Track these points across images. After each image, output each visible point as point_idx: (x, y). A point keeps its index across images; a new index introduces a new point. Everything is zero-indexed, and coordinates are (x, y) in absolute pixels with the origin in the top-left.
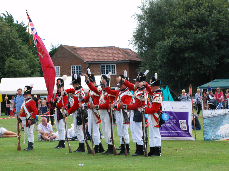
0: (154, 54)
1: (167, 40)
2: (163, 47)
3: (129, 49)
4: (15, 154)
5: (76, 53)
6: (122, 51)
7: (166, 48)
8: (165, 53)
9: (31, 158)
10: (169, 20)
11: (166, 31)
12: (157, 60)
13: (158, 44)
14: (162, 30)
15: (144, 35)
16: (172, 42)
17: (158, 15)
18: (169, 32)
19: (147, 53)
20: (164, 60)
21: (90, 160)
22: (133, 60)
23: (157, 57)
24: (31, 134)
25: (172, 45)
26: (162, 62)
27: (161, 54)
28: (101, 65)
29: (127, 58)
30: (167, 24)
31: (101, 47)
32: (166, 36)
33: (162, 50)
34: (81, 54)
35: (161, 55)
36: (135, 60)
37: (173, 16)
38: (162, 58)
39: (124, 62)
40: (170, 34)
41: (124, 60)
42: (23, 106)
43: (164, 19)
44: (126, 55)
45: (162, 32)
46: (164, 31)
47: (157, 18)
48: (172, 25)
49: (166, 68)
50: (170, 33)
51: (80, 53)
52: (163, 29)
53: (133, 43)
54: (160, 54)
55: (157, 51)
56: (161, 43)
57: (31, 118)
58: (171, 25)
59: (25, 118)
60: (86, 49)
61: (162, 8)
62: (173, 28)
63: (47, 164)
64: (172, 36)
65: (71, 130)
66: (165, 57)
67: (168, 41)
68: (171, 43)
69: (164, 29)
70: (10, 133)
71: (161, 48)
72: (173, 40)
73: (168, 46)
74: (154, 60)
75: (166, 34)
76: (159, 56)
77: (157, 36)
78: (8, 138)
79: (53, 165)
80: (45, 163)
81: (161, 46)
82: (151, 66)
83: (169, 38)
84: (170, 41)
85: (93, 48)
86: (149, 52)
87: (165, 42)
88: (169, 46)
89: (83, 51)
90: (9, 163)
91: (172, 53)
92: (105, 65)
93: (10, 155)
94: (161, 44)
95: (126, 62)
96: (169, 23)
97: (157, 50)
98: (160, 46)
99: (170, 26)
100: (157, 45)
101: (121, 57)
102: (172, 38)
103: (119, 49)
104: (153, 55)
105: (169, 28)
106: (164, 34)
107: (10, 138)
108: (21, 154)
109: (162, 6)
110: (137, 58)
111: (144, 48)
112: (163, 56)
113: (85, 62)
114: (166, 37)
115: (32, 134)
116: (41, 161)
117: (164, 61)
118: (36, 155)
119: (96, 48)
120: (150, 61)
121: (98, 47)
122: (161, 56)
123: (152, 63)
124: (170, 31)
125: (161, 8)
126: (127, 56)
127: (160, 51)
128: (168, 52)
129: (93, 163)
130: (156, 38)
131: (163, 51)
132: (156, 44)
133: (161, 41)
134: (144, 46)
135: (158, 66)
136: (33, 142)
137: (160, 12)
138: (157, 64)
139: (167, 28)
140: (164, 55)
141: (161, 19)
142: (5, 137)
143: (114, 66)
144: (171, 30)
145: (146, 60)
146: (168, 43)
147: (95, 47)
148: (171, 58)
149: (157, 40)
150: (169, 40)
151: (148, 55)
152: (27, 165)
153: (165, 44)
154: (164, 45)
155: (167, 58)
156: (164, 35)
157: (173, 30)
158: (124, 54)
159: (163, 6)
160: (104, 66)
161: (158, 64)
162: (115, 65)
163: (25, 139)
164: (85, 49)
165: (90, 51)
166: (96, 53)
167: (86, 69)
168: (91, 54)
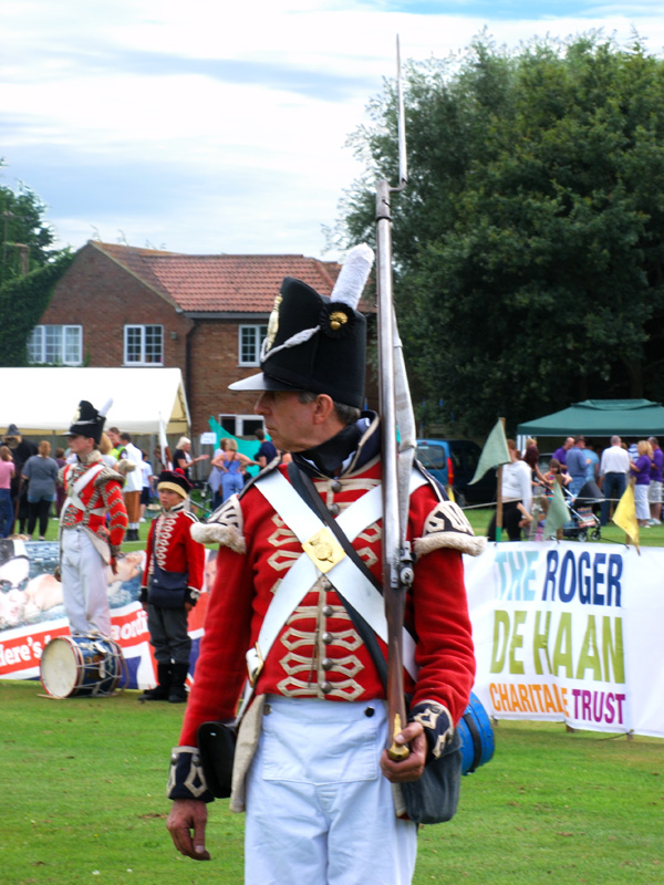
1: (451, 237)
5: (148, 274)
6: (327, 275)
7: (450, 269)
8: (446, 287)
14: (452, 196)
16: (475, 247)
17: (443, 136)
18: (468, 207)
20: (442, 315)
25: (471, 257)
26: (431, 321)
27: (431, 289)
28: (241, 327)
33: (434, 274)
34: (170, 280)
35: (432, 295)
38: (436, 306)
45: (453, 204)
51: (164, 275)
52: (456, 193)
61: (458, 113)
62: (482, 192)
66: (447, 304)
68: (466, 251)
72: (474, 240)
85: (217, 257)
88: (460, 259)
89: (177, 270)
91: (474, 291)
92: (257, 328)
102: (475, 231)
103: (315, 266)
109: (458, 106)
112: (437, 301)
113: (178, 310)
117: (439, 320)
122: (432, 300)
128: (458, 284)
131: (439, 278)
137: (451, 125)
140: (442, 295)
141: (452, 154)
144: (474, 196)
146: (454, 248)
148: (466, 308)
153: (446, 253)
155: (453, 309)
157: (480, 198)
160: (253, 331)
165: (206, 270)
166: (228, 280)
167: (184, 341)
168: (209, 280)
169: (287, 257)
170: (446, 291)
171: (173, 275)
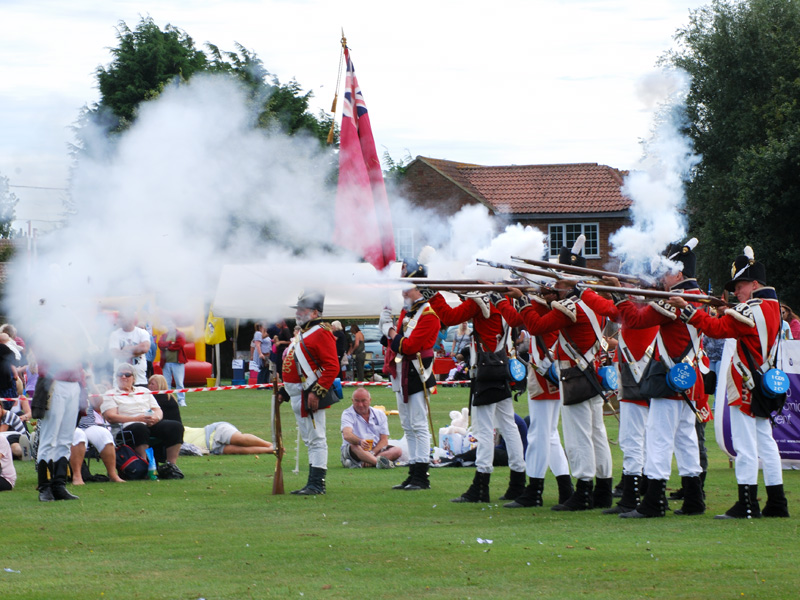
0: (730, 190)
1: (773, 142)
2: (760, 167)
4: (266, 505)
5: (467, 183)
6: (620, 180)
7: (770, 168)
8: (764, 186)
9: (319, 520)
10: (783, 75)
11: (771, 114)
12: (737, 209)
13: (744, 157)
14: (755, 108)
16: (791, 149)
17: (747, 57)
18: (779, 117)
19: (705, 188)
20: (762, 208)
23: (739, 200)
24: (319, 439)
25: (789, 158)
26: (754, 214)
27: (751, 187)
28: (550, 225)
30: (774, 89)
31: (550, 166)
32: (770, 127)
33: (755, 174)
34: (485, 187)
35: (753, 192)
37: (794, 61)
38: (757, 201)
40: (784, 121)
41: (627, 209)
42: (293, 348)
43: (765, 74)
45: (757, 115)
46: (763, 113)
47: (742, 70)
48: (791, 93)
49: (768, 238)
50: (785, 117)
51: (479, 183)
52: (760, 106)
54: (747, 190)
55: (740, 180)
56: (754, 152)
57: (318, 388)
58: (787, 90)
59: (300, 388)
60: (502, 171)
61: (760, 37)
62: (795, 102)
63: (372, 538)
64: (791, 128)
65: (450, 433)
66: (767, 199)
67: (776, 146)
68: (785, 153)
69: (764, 107)
70: (248, 440)
71: (751, 170)
72: (792, 143)
73: (776, 161)
74: (728, 210)
75: (770, 122)
76: (744, 195)
77: (740, 129)
78: (244, 456)
79: (391, 539)
80: (364, 535)
81: (752, 163)
82: (717, 229)
83: (779, 135)
84: (784, 145)
85: (524, 167)
86: (711, 182)
87: (767, 150)
88: (780, 161)
89: (490, 179)
90: (247, 532)
91: (791, 187)
92: (564, 226)
93: (248, 510)
94: (752, 157)
96: (782, 86)
97: (739, 175)
98: (748, 163)
99: (784, 96)
100: (739, 158)
101: (615, 201)
102: (792, 136)
103: (609, 171)
104: (724, 193)
105: (780, 102)
106: (765, 121)
107: (248, 457)
108: (284, 507)
109: (760, 31)
112: (758, 197)
113: (496, 213)
114: (768, 132)
115: (321, 439)
116: (352, 529)
117: (761, 213)
118: (334, 508)
119: (535, 170)
120: (716, 214)
121: (541, 167)
122: (752, 196)
123: (722, 221)
124: (783, 113)
125: (758, 34)
127: (748, 178)
128: (777, 182)
130: (737, 134)
131: (757, 178)
132: (736, 156)
133: (752, 147)
135: (741, 229)
136: (325, 468)
137: (754, 47)
138: (737, 223)
139: (772, 103)
140: (762, 191)
141: (755, 72)
142: (234, 453)
143: (594, 228)
144: (787, 107)
145: (702, 210)
146: (775, 151)
147: (529, 167)
148: (785, 202)
149: (739, 144)
150: (779, 141)
151: (707, 191)
152: (306, 539)
153: (767, 154)
154: (761, 159)
155: (772, 204)
156: (762, 125)
157: (793, 109)
159: (764, 30)
160: (560, 229)
161: (741, 222)
162: (597, 224)
163: (297, 458)
164: (497, 171)
165: (515, 178)
166: (535, 186)
168: (518, 187)
169: (583, 165)
170: (766, 188)
171: (488, 183)
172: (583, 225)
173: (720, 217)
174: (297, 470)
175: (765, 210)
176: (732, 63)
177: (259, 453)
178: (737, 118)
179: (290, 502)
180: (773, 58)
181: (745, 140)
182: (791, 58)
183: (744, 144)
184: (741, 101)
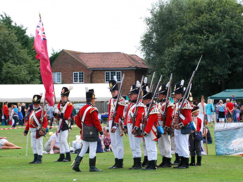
0: (163, 61)
1: (176, 46)
2: (172, 54)
3: (135, 55)
4: (18, 167)
5: (79, 58)
6: (128, 57)
7: (176, 55)
8: (173, 60)
9: (35, 172)
10: (179, 25)
11: (176, 37)
12: (165, 67)
13: (167, 51)
14: (170, 35)
15: (152, 41)
16: (182, 49)
17: (168, 19)
18: (178, 38)
19: (155, 60)
20: (173, 67)
21: (99, 175)
22: (140, 67)
23: (166, 65)
25: (181, 52)
26: (170, 69)
27: (170, 61)
28: (105, 72)
29: (133, 65)
30: (176, 30)
31: (105, 53)
32: (175, 42)
33: (171, 57)
34: (85, 59)
35: (170, 62)
36: (142, 67)
37: (183, 21)
38: (171, 65)
39: (130, 68)
40: (180, 40)
41: (130, 67)
42: (32, 116)
43: (174, 24)
44: (132, 61)
45: (171, 38)
46: (173, 37)
47: (167, 22)
48: (182, 31)
49: (175, 76)
50: (180, 38)
51: (83, 58)
52: (172, 35)
53: (140, 49)
54: (168, 61)
55: (166, 58)
56: (170, 49)
57: (43, 128)
58: (180, 30)
60: (90, 54)
61: (173, 12)
62: (183, 34)
63: (53, 179)
64: (182, 42)
65: (76, 142)
66: (174, 65)
67: (177, 48)
68: (180, 50)
69: (173, 35)
70: (10, 144)
71: (169, 55)
72: (182, 47)
73: (177, 53)
74: (162, 68)
75: (175, 40)
76: (167, 63)
77: (166, 42)
79: (60, 179)
80: (51, 178)
81: (170, 53)
82: (159, 74)
83: (178, 44)
84: (180, 47)
85: (97, 53)
86: (157, 59)
87: (174, 49)
88: (179, 52)
89: (86, 57)
90: (13, 177)
91: (182, 61)
92: (110, 72)
93: (12, 169)
94: (170, 51)
95: (132, 69)
96: (179, 28)
97: (166, 57)
98: (169, 53)
99: (180, 32)
100: (166, 51)
101: (126, 64)
102: (182, 45)
103: (125, 55)
104: (161, 62)
105: (178, 33)
106: (174, 40)
108: (24, 168)
109: (173, 10)
110: (144, 65)
111: (152, 55)
112: (172, 64)
113: (88, 68)
114: (175, 43)
116: (47, 176)
117: (173, 69)
118: (40, 168)
119: (101, 54)
120: (158, 69)
121: (103, 53)
122: (170, 64)
123: (160, 71)
124: (179, 37)
126: (133, 63)
127: (169, 58)
128: (178, 59)
129: (102, 178)
130: (165, 43)
131: (172, 58)
132: (165, 51)
133: (170, 48)
134: (152, 53)
135: (166, 74)
136: (42, 155)
137: (171, 16)
138: (165, 72)
139: (176, 34)
140: (173, 62)
141: (171, 23)
142: (5, 149)
143: (120, 73)
144: (181, 35)
145: (154, 67)
146: (177, 49)
147: (99, 53)
148: (180, 66)
149: (166, 47)
150: (178, 46)
151: (156, 62)
152: (32, 179)
153: (175, 50)
154: (172, 52)
155: (176, 66)
156: (173, 41)
157: (183, 36)
158: (130, 61)
162: (121, 72)
163: (27, 151)
164: (88, 54)
165: (94, 57)
166: (101, 59)
167: (90, 76)
168: (95, 59)
169: (116, 53)
170: (174, 61)
171: (85, 58)
172: (116, 72)
173: (160, 70)
174: (27, 155)
175: (174, 68)
176: (163, 21)
177: (14, 149)
178: (165, 38)
179: (26, 166)
180: (177, 19)
181: (167, 45)
182: (182, 20)
183: (167, 47)
184: (166, 33)
